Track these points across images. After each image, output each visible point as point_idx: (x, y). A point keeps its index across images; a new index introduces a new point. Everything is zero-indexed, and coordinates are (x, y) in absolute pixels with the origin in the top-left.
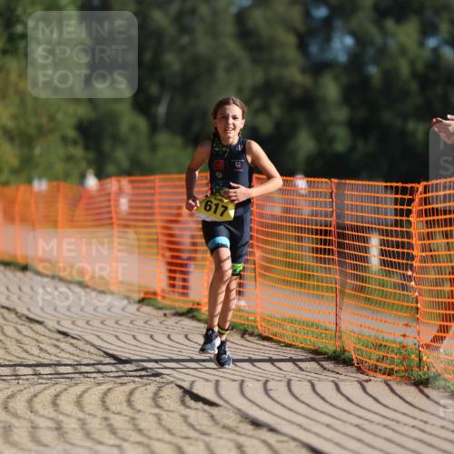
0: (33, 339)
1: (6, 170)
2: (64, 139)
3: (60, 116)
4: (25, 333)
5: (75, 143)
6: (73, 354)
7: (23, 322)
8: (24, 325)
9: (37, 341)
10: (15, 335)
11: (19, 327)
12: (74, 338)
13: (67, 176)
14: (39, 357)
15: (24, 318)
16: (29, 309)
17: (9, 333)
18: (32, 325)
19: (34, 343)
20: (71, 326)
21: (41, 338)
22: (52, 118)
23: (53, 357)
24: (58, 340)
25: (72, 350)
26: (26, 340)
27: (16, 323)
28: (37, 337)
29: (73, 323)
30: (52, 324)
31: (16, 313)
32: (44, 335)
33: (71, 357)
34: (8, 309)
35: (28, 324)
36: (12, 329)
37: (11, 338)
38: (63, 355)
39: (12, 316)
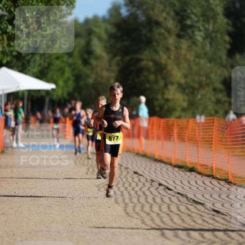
0: (198, 214)
1: (179, 109)
2: (215, 89)
3: (212, 76)
4: (193, 210)
5: (221, 91)
6: (223, 224)
7: (191, 204)
8: (191, 205)
9: (201, 215)
10: (186, 211)
11: (189, 206)
12: (223, 214)
13: (216, 112)
14: (202, 225)
15: (191, 201)
16: (195, 195)
17: (182, 210)
18: (197, 206)
19: (198, 216)
20: (221, 207)
21: (203, 214)
22: (208, 77)
23: (210, 226)
24: (213, 215)
25: (222, 221)
26: (193, 215)
27: (187, 204)
28: (200, 213)
29: (223, 205)
30: (209, 205)
31: (187, 198)
32: (204, 212)
33: (222, 226)
34: (182, 195)
35: (194, 205)
36: (185, 207)
37: (184, 213)
38: (217, 224)
39: (184, 200)
